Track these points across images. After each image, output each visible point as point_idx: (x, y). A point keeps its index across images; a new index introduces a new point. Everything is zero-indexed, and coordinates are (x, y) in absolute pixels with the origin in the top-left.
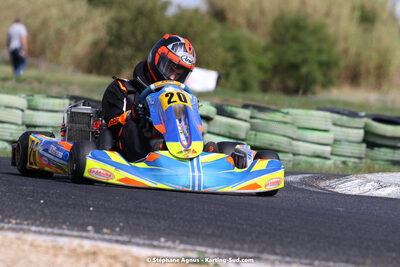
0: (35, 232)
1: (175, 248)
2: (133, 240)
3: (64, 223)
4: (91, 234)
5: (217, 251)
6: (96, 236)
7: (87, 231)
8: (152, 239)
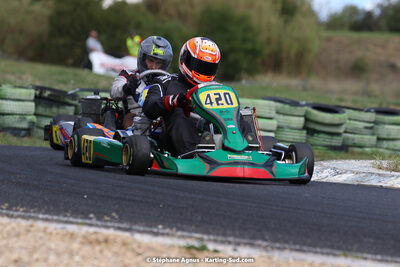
0: (43, 219)
1: (173, 235)
2: (134, 227)
3: (66, 211)
4: (94, 221)
5: (212, 237)
6: (99, 223)
7: (91, 219)
8: (151, 226)
